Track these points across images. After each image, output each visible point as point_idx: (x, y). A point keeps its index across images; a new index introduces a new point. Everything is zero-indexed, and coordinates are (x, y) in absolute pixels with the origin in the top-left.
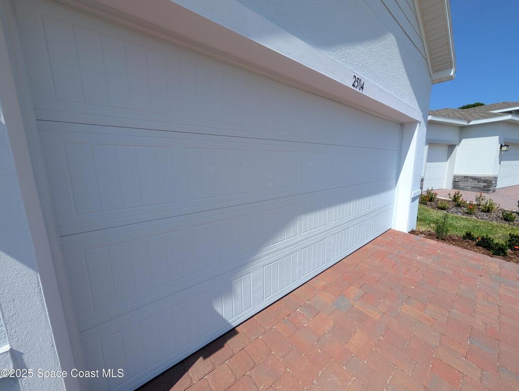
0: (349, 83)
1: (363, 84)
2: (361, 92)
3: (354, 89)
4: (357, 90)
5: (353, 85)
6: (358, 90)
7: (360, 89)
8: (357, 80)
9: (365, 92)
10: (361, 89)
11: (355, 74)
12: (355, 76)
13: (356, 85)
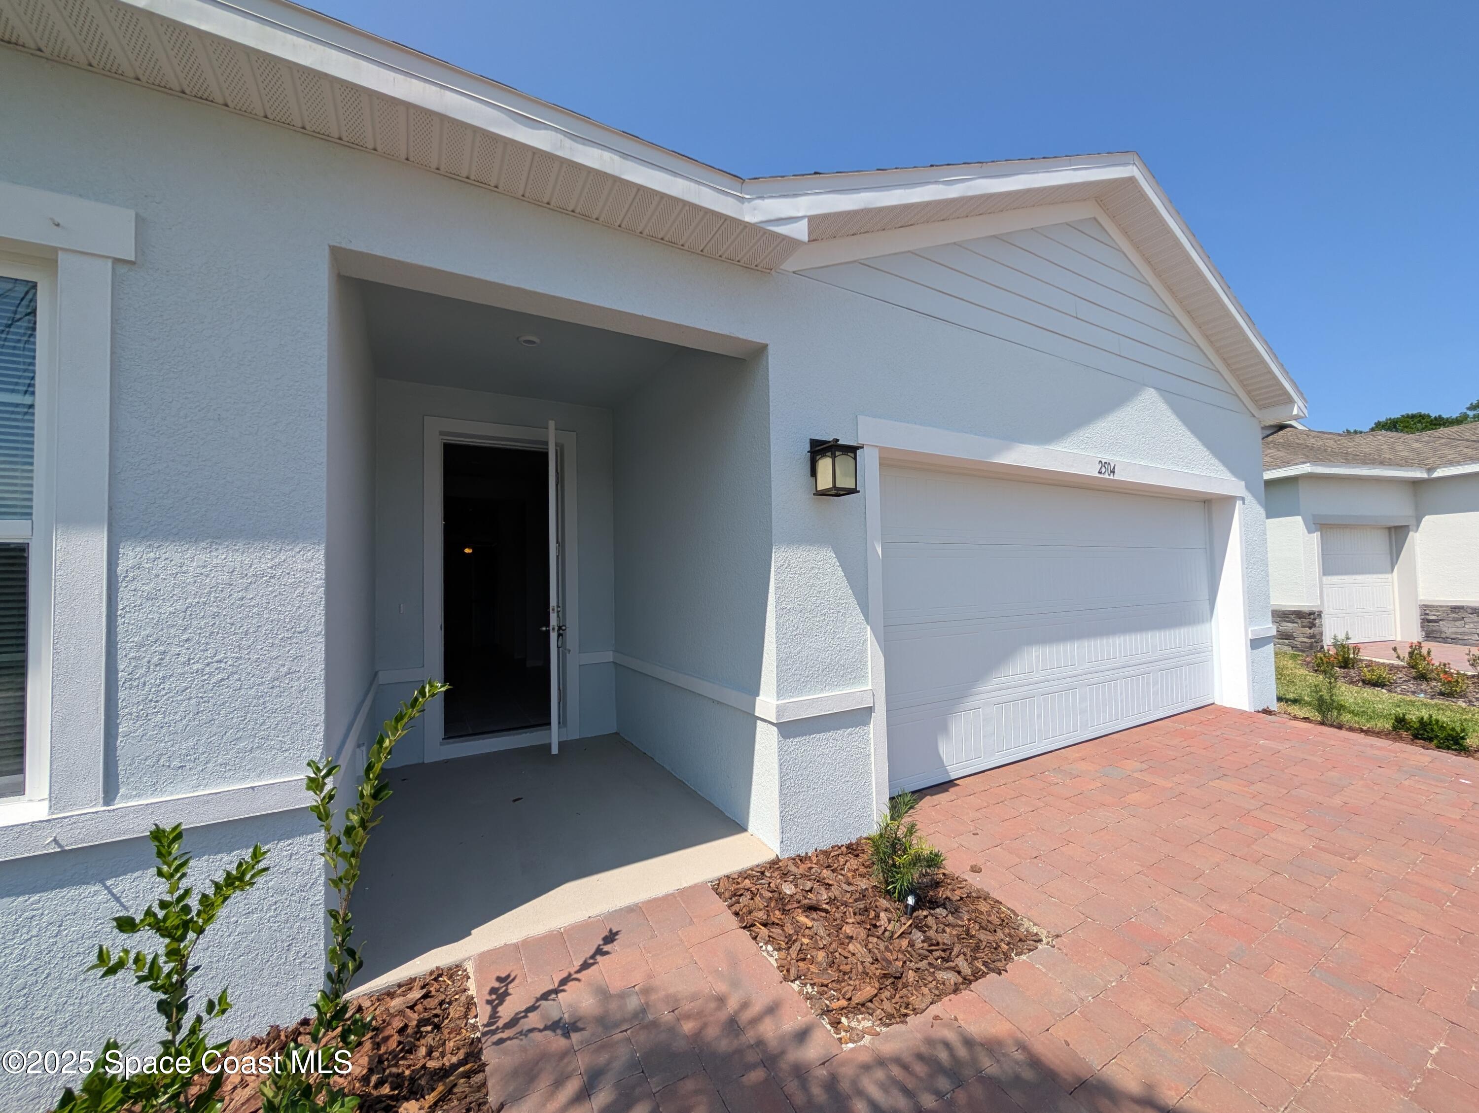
0: (1093, 471)
1: (1114, 467)
2: (1111, 477)
3: (1102, 476)
4: (1106, 476)
5: (1100, 472)
6: (1108, 477)
7: (1109, 475)
8: (1104, 464)
9: (1117, 477)
10: (1112, 474)
11: (1100, 459)
12: (1100, 461)
13: (1103, 470)
